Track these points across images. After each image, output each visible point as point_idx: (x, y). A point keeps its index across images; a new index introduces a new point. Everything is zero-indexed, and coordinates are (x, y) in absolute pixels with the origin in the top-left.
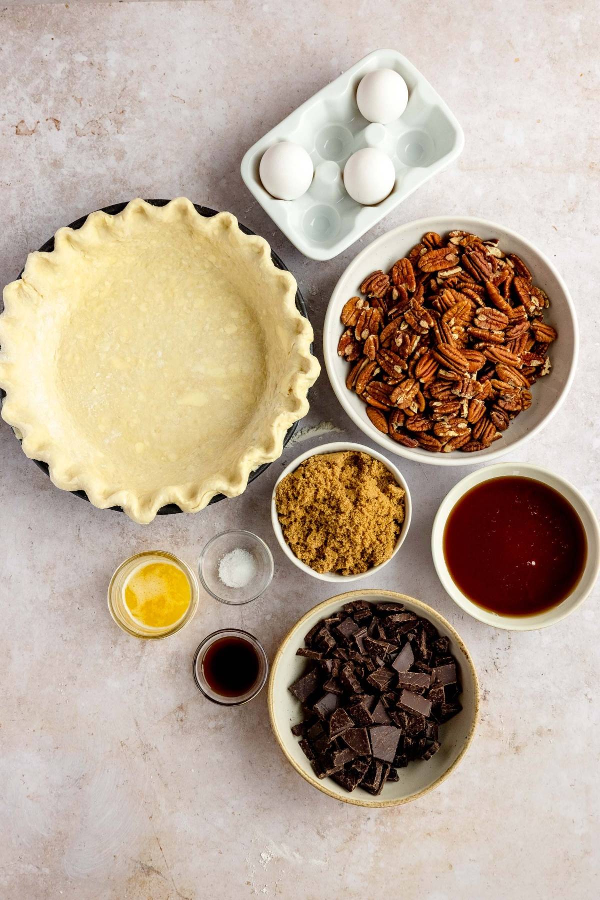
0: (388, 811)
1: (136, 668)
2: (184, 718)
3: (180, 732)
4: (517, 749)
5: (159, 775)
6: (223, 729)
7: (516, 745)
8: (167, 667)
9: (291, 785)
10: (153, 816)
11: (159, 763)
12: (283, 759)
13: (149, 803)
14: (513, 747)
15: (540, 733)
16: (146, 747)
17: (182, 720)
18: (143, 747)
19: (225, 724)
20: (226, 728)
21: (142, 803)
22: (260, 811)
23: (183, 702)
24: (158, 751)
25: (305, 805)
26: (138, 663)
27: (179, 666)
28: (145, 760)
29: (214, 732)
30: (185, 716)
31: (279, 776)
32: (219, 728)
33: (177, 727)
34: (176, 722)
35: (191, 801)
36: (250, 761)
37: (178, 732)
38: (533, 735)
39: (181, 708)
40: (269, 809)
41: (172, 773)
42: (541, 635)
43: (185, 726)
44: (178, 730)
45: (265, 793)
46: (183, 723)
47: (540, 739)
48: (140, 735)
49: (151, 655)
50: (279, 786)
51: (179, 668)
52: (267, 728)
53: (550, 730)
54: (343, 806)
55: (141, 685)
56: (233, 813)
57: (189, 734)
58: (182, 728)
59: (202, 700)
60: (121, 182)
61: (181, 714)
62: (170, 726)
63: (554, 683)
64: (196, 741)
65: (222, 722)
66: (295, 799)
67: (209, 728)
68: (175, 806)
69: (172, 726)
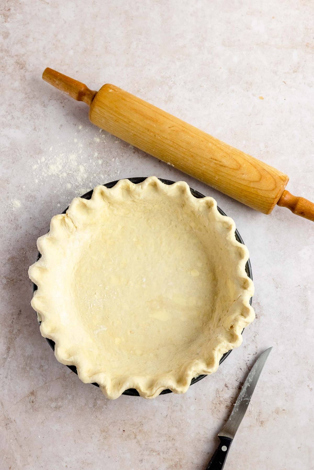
0: (173, 465)
1: (2, 366)
2: (34, 400)
3: (31, 410)
4: (262, 423)
5: (16, 439)
6: (61, 408)
7: (261, 420)
8: (24, 366)
9: (106, 447)
10: (11, 468)
11: (16, 431)
12: (101, 429)
13: (9, 458)
14: (259, 421)
15: (277, 412)
16: (8, 420)
17: (33, 402)
18: (6, 420)
19: (63, 405)
20: (63, 408)
21: (4, 458)
22: (85, 465)
23: (34, 389)
24: (16, 423)
25: (116, 461)
26: (4, 363)
27: (32, 365)
28: (7, 429)
29: (55, 410)
30: (35, 399)
31: (99, 441)
32: (58, 407)
33: (29, 406)
34: (28, 403)
35: (37, 458)
36: (79, 431)
37: (30, 410)
38: (273, 413)
39: (32, 393)
40: (91, 464)
41: (25, 438)
42: (278, 345)
43: (35, 406)
44: (30, 409)
45: (88, 452)
46: (34, 403)
47: (277, 416)
48: (4, 412)
49: (13, 357)
50: (99, 448)
51: (32, 366)
52: (91, 408)
53: (284, 410)
54: (142, 462)
55: (6, 377)
56: (66, 466)
57: (38, 411)
58: (33, 407)
59: (47, 388)
60: (6, 51)
61: (33, 398)
62: (25, 406)
63: (287, 378)
64: (42, 417)
65: (60, 403)
66: (109, 457)
67: (51, 407)
68: (27, 461)
69: (26, 406)
